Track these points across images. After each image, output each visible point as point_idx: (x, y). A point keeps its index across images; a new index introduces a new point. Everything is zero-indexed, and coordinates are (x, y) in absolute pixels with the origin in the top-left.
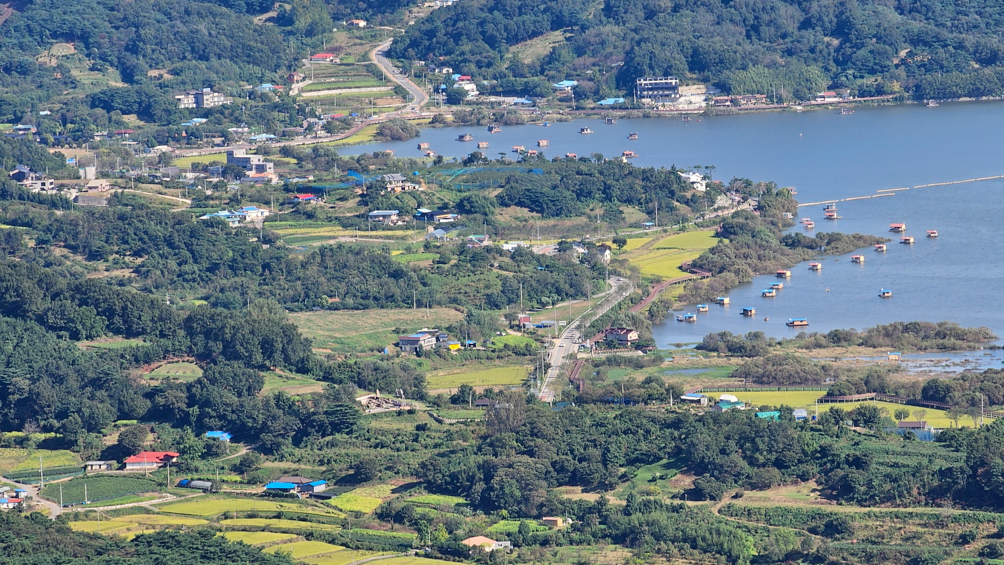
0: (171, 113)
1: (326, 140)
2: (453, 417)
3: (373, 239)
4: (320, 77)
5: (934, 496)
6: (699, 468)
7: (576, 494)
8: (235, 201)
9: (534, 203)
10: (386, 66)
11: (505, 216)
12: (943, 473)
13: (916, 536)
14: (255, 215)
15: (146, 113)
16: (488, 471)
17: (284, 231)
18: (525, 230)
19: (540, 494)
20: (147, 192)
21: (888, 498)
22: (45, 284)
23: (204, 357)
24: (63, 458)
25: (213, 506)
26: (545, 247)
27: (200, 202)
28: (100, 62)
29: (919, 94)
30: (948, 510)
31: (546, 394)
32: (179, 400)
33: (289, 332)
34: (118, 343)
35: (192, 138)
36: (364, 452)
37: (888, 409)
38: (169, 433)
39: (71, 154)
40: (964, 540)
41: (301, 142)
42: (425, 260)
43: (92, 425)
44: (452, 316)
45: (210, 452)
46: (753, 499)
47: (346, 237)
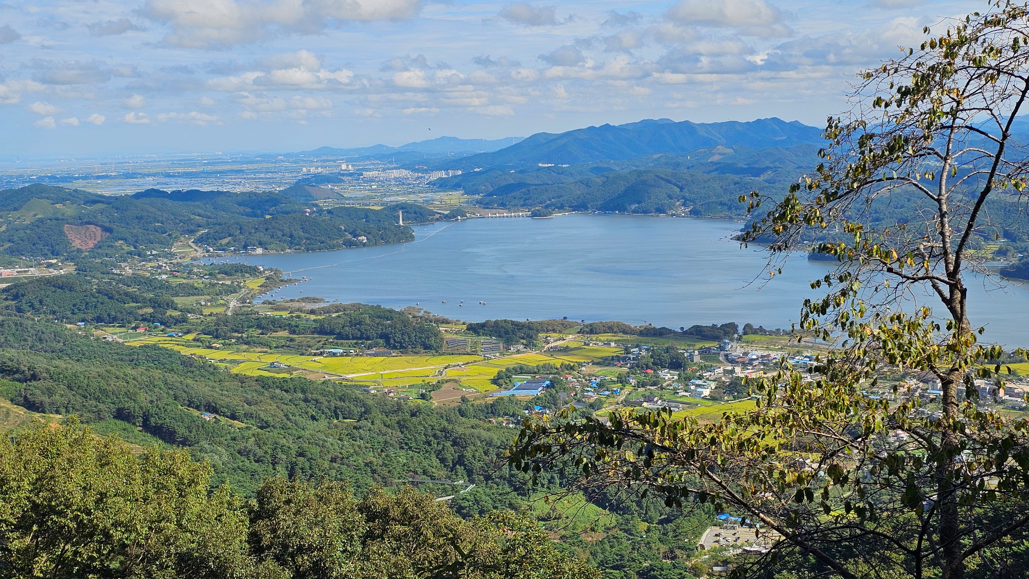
0: (145, 255)
1: (180, 261)
2: (209, 319)
3: (191, 281)
4: (178, 247)
5: (313, 333)
6: (263, 328)
7: (236, 334)
8: (160, 274)
9: (226, 273)
10: (192, 245)
11: (219, 276)
12: (314, 328)
13: (309, 341)
14: (164, 277)
15: (139, 256)
16: (217, 330)
17: (171, 280)
18: (224, 279)
19: (228, 335)
20: (140, 272)
21: (303, 334)
22: (118, 292)
23: (154, 307)
24: (123, 330)
25: (156, 339)
26: (228, 283)
27: (152, 274)
28: (129, 245)
29: (308, 250)
30: (316, 336)
31: (229, 314)
32: (148, 317)
33: (172, 302)
34: (135, 304)
35: (150, 260)
36: (190, 327)
37: (303, 315)
38: (146, 323)
39: (123, 265)
40: (319, 342)
41: (174, 261)
42: (202, 286)
43: (129, 322)
44: (208, 297)
45: (156, 327)
46: (274, 334)
47: (185, 281)
